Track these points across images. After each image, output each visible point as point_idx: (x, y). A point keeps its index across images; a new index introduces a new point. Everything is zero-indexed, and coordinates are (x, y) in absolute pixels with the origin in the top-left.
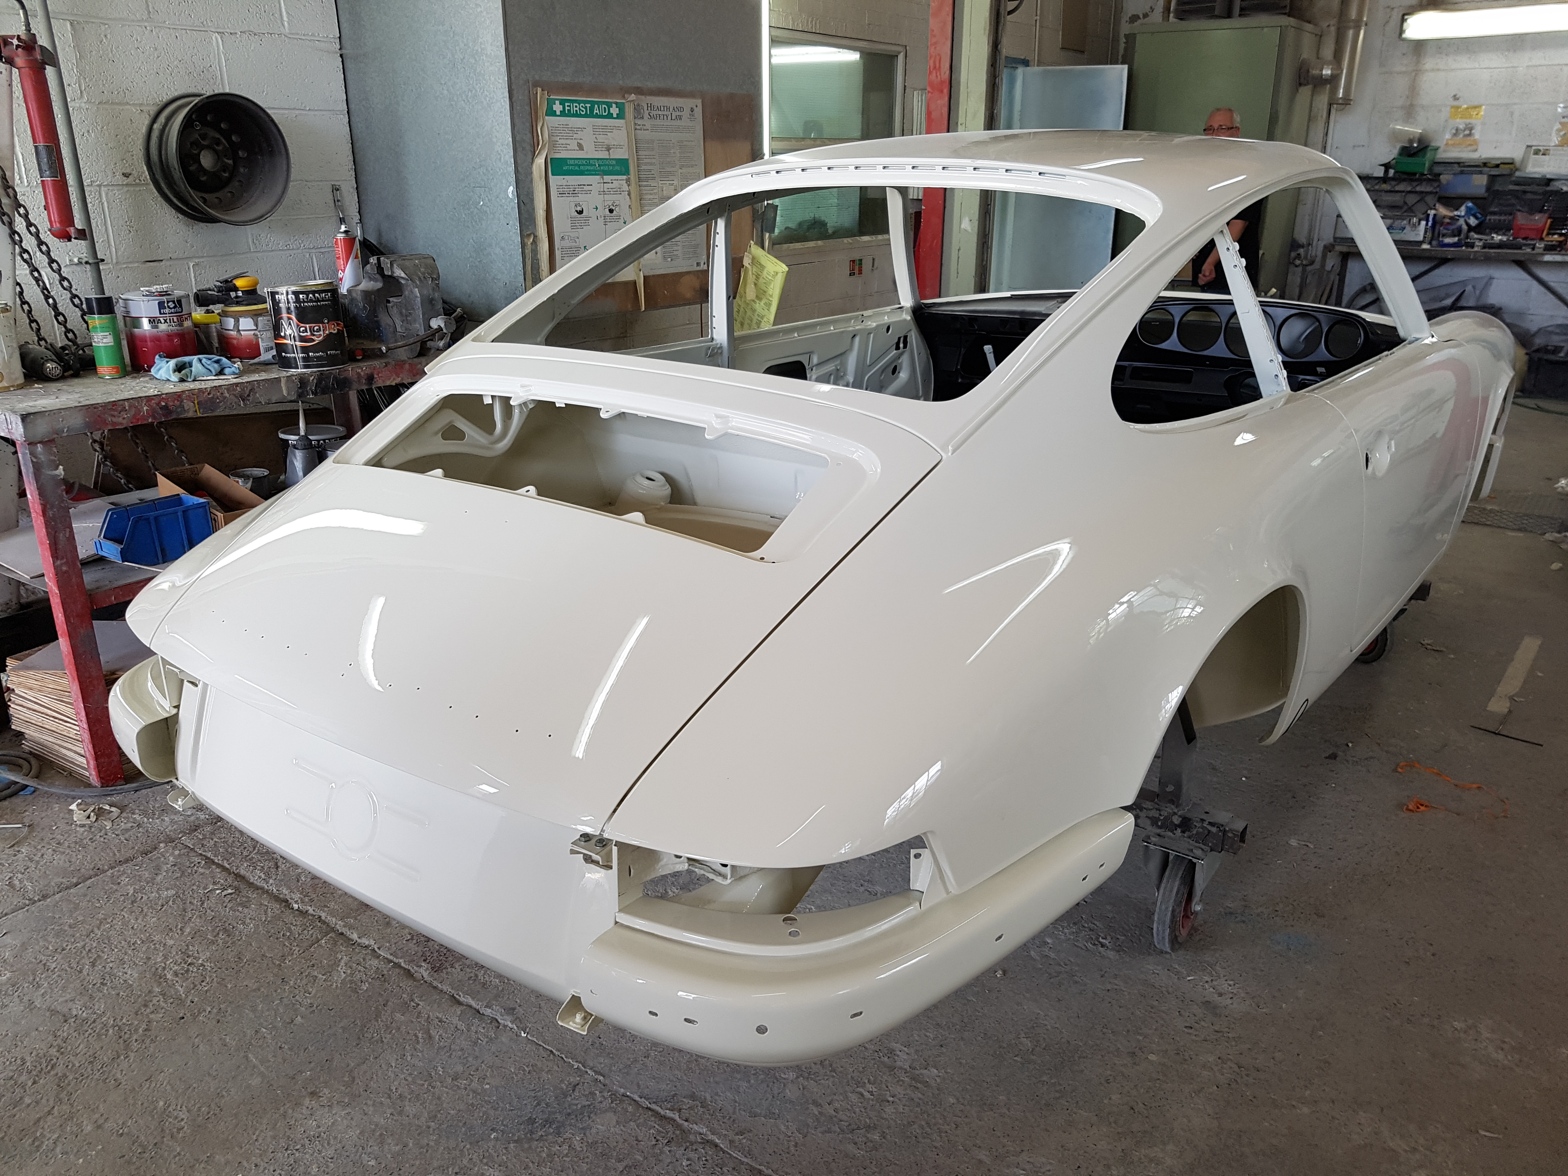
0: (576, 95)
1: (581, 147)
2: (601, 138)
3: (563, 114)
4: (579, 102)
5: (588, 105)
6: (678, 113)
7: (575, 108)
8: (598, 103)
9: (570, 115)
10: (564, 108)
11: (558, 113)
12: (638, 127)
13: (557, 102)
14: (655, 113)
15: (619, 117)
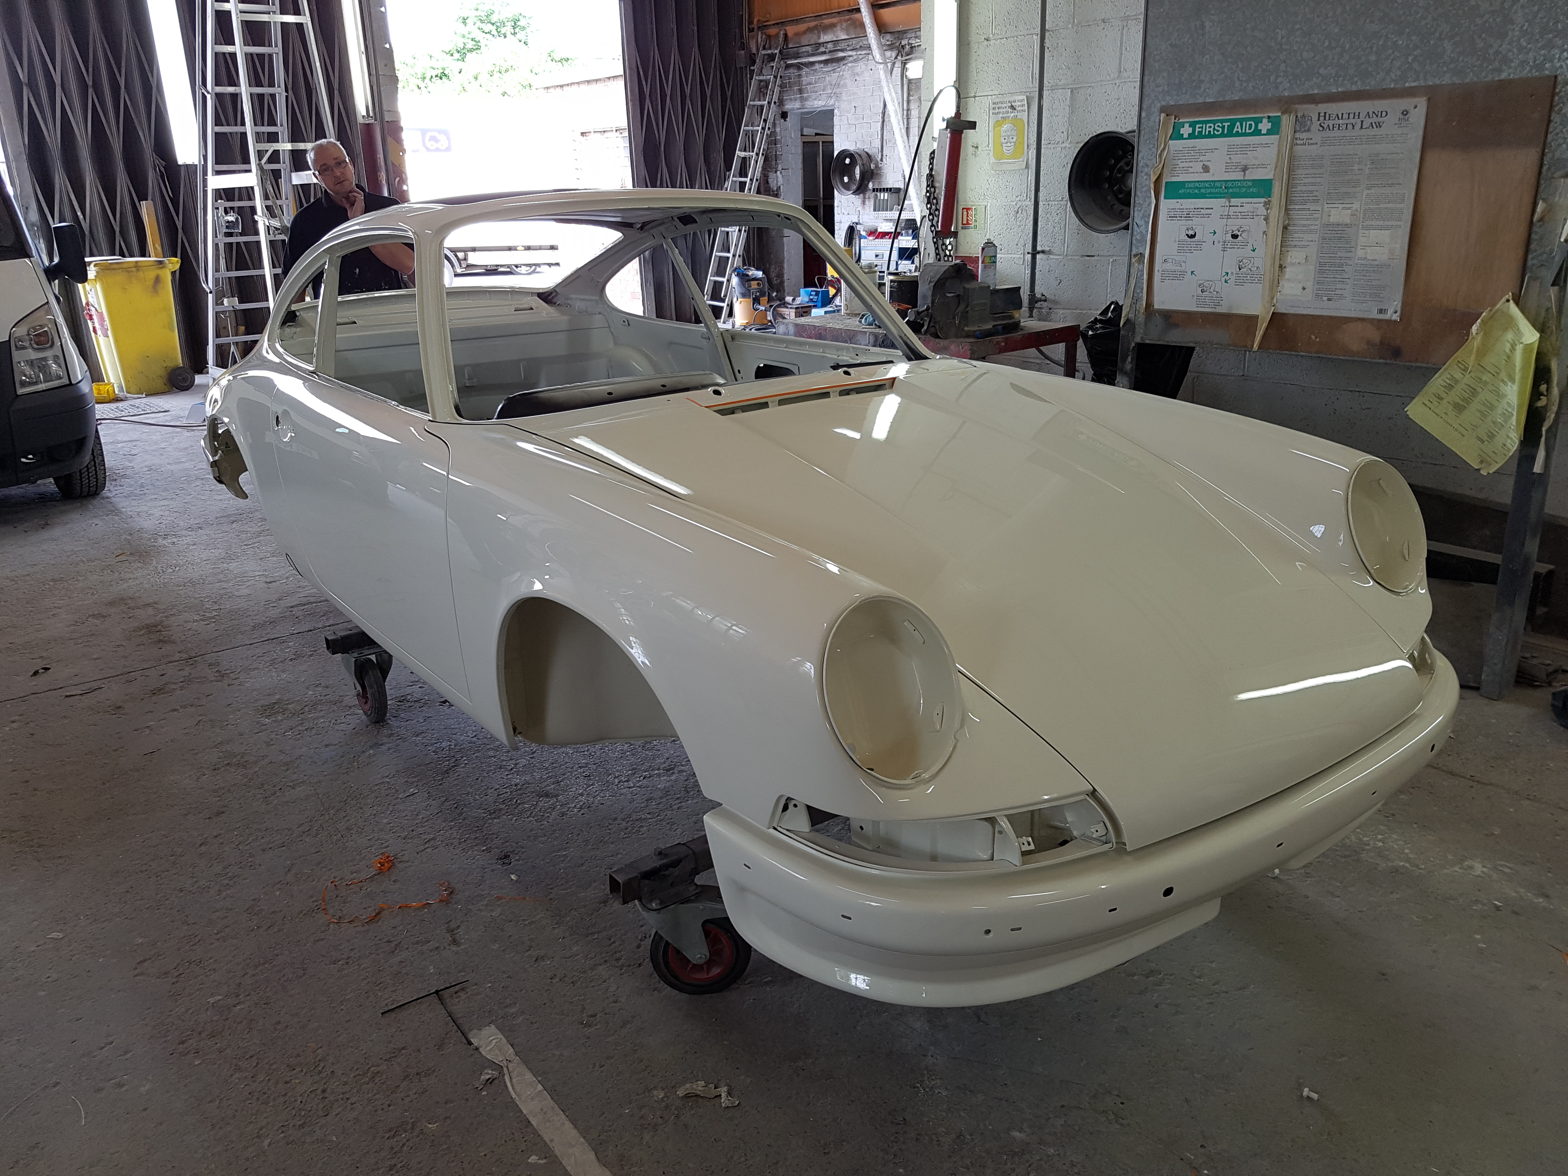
0: (1211, 114)
1: (1206, 169)
2: (1236, 159)
3: (1191, 136)
4: (1214, 122)
5: (1226, 124)
6: (1375, 119)
7: (1208, 128)
8: (1241, 121)
9: (1201, 136)
10: (1194, 130)
11: (1186, 136)
12: (1299, 142)
13: (1187, 125)
14: (1331, 123)
15: (1269, 132)
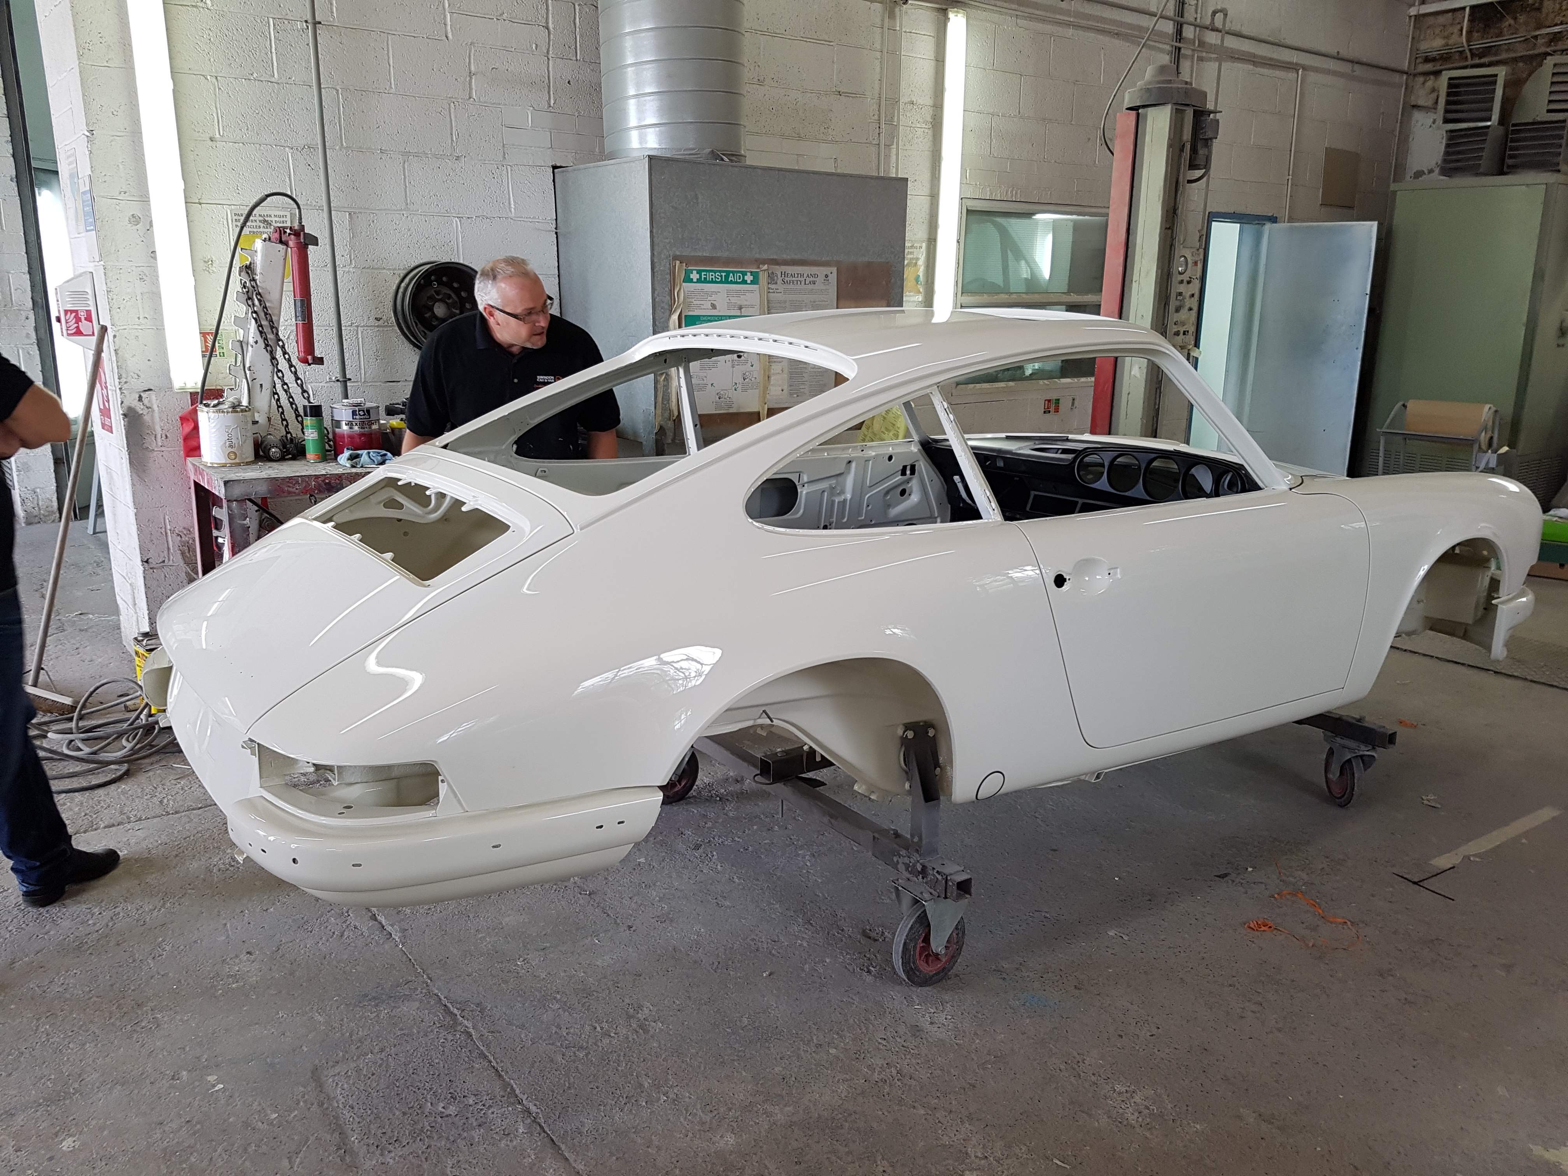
0: (712, 266)
1: (714, 307)
2: (733, 300)
3: (699, 281)
4: (715, 272)
5: (723, 274)
6: (812, 279)
7: (711, 276)
8: (733, 272)
9: (706, 281)
10: (701, 276)
11: (695, 280)
12: (771, 291)
13: (695, 272)
14: (788, 279)
15: (752, 283)
